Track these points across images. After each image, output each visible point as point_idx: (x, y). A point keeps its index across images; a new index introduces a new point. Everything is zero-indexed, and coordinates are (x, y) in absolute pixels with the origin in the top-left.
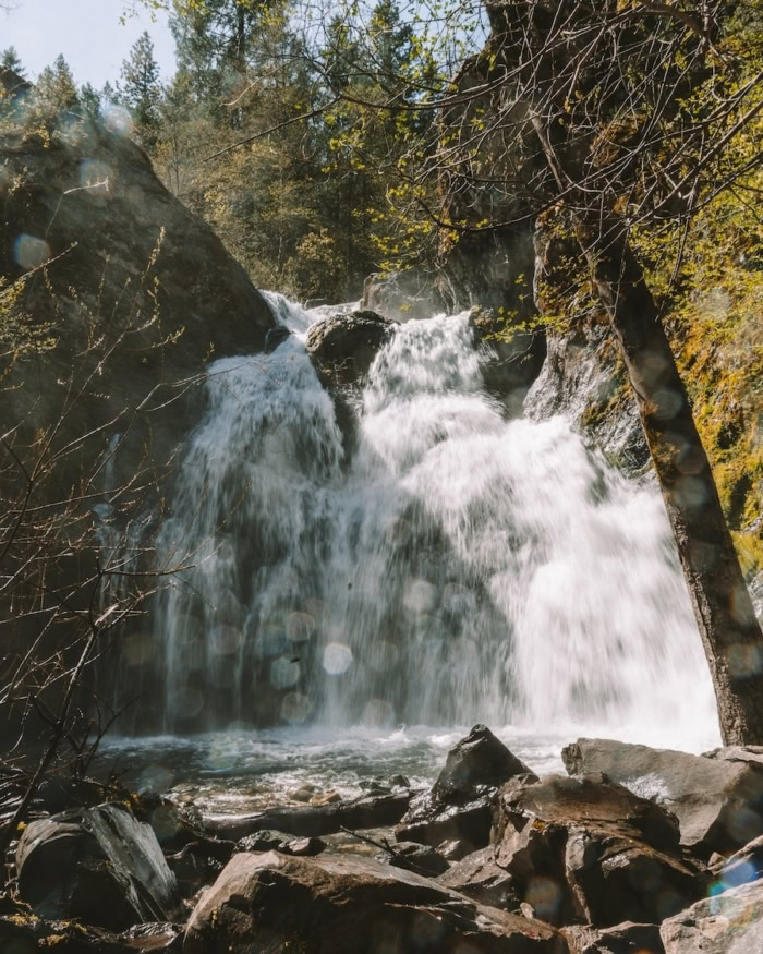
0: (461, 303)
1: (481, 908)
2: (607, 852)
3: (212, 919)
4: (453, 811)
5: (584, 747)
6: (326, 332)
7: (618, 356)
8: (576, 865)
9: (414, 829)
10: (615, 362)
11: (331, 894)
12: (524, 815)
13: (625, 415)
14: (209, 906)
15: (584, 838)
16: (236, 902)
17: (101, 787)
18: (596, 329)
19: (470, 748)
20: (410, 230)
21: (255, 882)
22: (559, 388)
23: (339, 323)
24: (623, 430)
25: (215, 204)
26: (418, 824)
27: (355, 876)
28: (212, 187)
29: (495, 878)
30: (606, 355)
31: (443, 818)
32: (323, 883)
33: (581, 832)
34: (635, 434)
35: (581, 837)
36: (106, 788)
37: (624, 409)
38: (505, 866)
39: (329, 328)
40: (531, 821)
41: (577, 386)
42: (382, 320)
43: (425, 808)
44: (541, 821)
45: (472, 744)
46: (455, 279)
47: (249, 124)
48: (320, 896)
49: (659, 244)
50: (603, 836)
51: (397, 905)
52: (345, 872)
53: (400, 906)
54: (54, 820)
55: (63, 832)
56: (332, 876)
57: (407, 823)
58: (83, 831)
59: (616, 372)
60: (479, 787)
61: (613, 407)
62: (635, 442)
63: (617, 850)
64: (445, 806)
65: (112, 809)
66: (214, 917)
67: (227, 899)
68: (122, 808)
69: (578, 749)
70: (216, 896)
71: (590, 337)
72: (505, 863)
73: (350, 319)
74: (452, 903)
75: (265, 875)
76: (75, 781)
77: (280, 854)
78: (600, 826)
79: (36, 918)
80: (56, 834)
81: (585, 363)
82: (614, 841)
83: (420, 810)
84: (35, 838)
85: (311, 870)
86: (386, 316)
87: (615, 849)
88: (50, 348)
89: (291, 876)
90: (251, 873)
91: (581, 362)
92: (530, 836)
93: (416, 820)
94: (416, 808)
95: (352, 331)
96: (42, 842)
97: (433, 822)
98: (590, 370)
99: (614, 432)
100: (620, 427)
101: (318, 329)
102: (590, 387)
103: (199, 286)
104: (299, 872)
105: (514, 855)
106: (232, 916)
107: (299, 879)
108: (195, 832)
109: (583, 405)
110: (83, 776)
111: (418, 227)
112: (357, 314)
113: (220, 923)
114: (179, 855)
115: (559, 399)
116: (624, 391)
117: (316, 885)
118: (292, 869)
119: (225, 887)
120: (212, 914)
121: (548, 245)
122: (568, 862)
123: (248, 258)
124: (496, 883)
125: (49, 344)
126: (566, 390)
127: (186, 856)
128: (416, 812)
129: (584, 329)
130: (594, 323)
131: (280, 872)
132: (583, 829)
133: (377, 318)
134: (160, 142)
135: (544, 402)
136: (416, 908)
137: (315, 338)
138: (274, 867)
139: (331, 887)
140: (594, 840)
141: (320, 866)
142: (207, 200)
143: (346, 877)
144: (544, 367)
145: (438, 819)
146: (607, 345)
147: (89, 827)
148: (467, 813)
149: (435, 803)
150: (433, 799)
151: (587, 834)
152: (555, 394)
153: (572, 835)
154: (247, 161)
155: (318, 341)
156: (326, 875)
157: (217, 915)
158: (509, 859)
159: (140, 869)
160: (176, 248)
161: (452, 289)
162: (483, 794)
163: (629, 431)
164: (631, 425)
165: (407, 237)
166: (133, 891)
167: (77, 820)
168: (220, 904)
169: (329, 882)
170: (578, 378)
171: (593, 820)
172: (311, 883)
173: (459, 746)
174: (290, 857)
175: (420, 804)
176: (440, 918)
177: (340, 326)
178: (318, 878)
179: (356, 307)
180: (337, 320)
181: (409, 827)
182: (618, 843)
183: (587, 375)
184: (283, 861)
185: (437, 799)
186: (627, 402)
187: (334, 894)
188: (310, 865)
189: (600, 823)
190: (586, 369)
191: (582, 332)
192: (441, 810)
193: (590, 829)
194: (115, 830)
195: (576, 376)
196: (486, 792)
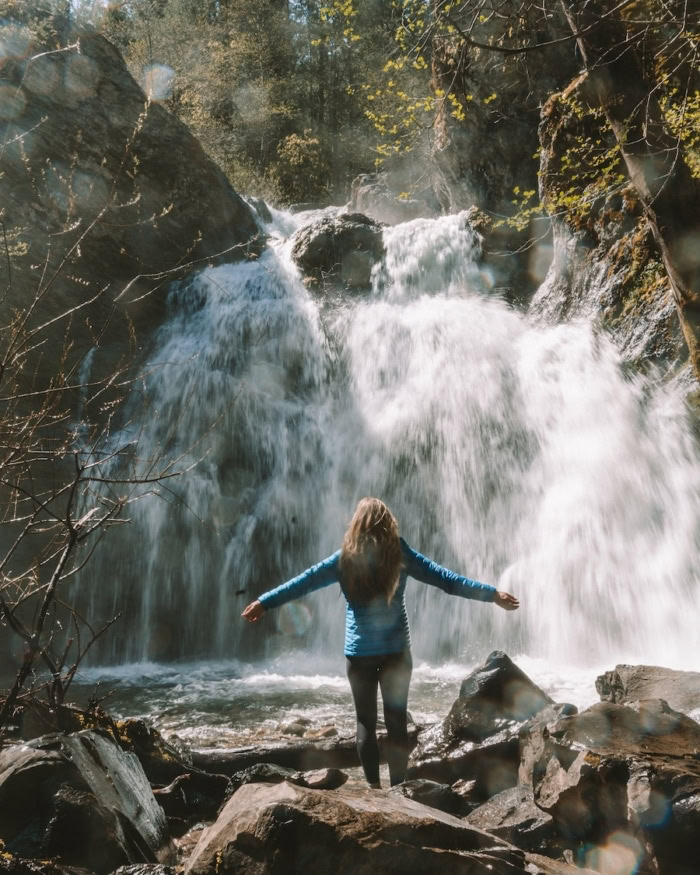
0: (457, 204)
1: (528, 856)
2: (678, 793)
3: (215, 861)
4: (469, 746)
5: (624, 675)
6: (312, 237)
7: (634, 256)
8: (640, 807)
9: (424, 766)
10: (630, 262)
11: (360, 834)
12: (573, 748)
13: (642, 320)
14: (211, 847)
15: (649, 776)
16: (244, 842)
17: (80, 713)
18: (609, 226)
19: (487, 677)
20: (410, 108)
21: (267, 818)
22: (568, 292)
23: (326, 227)
24: (639, 337)
25: (192, 106)
26: (428, 761)
27: (386, 814)
28: (188, 87)
29: (533, 821)
30: (620, 255)
31: (456, 754)
32: (349, 822)
33: (645, 768)
34: (654, 341)
35: (645, 773)
36: (86, 715)
37: (641, 313)
38: (549, 807)
39: (316, 233)
40: (582, 756)
41: (587, 289)
42: (372, 223)
43: (437, 744)
44: (595, 755)
45: (489, 673)
46: (451, 177)
47: (227, 17)
48: (347, 837)
49: (688, 121)
50: (673, 773)
51: (438, 850)
52: (375, 809)
53: (442, 851)
54: (31, 746)
55: (40, 759)
56: (359, 814)
57: (416, 759)
58: (63, 759)
59: (632, 273)
60: (497, 721)
61: (628, 312)
62: (654, 349)
63: (691, 790)
64: (459, 741)
65: (93, 736)
66: (218, 859)
67: (233, 838)
68: (105, 735)
69: (618, 678)
70: (220, 834)
71: (603, 235)
72: (548, 804)
73: (337, 223)
74: (497, 849)
75: (280, 812)
76: (52, 707)
77: (296, 786)
78: (665, 761)
79: (10, 856)
80: (32, 761)
81: (596, 264)
82: (686, 779)
83: (431, 745)
84: (9, 766)
85: (334, 805)
86: (377, 219)
87: (688, 788)
88: (21, 254)
89: (310, 813)
90: (262, 807)
91: (593, 264)
92: (581, 772)
93: (425, 756)
94: (426, 743)
95: (341, 235)
96: (16, 770)
97: (446, 758)
98: (603, 271)
99: (630, 339)
100: (637, 333)
101: (304, 234)
102: (603, 290)
103: (175, 191)
104: (319, 808)
105: (560, 795)
106: (239, 859)
107: (320, 816)
108: (184, 766)
109: (596, 310)
110: (61, 700)
111: (419, 105)
112: (345, 218)
113: (226, 867)
114: (167, 789)
115: (567, 304)
116: (641, 294)
117: (342, 824)
118: (311, 804)
119: (230, 825)
120: (216, 856)
121: (554, 136)
122: (630, 805)
123: (229, 160)
124: (533, 827)
125: (20, 250)
126: (574, 294)
127: (176, 789)
128: (426, 747)
129: (596, 227)
130: (607, 220)
131: (295, 807)
132: (648, 764)
133: (366, 221)
134: (134, 41)
135: (551, 308)
136: (461, 854)
137: (300, 244)
138: (290, 801)
139: (359, 826)
140: (662, 778)
141: (344, 801)
142: (183, 102)
143: (376, 815)
144: (550, 270)
145: (451, 755)
146: (621, 244)
147: (69, 755)
148: (484, 749)
149: (447, 738)
150: (445, 733)
151: (652, 770)
152: (563, 299)
153: (633, 771)
154: (225, 58)
155: (304, 247)
156: (352, 812)
157: (222, 857)
158: (555, 798)
159: (126, 803)
160: (151, 150)
161: (448, 189)
162: (502, 728)
163: (646, 338)
164: (649, 331)
165: (407, 115)
166: (119, 829)
167: (55, 746)
168: (226, 844)
169: (356, 821)
170: (589, 281)
171: (656, 755)
172: (335, 821)
173: (474, 675)
174: (308, 790)
175: (431, 739)
176: (490, 867)
177: (327, 230)
178: (343, 816)
179: (343, 210)
180: (324, 224)
181: (419, 764)
182: (691, 781)
183: (600, 277)
184: (300, 796)
185: (450, 734)
186: (644, 306)
187: (363, 835)
188: (332, 800)
189: (664, 758)
190: (598, 271)
191: (593, 231)
192: (454, 745)
193: (656, 764)
194: (98, 760)
195: (586, 278)
196: (506, 726)
